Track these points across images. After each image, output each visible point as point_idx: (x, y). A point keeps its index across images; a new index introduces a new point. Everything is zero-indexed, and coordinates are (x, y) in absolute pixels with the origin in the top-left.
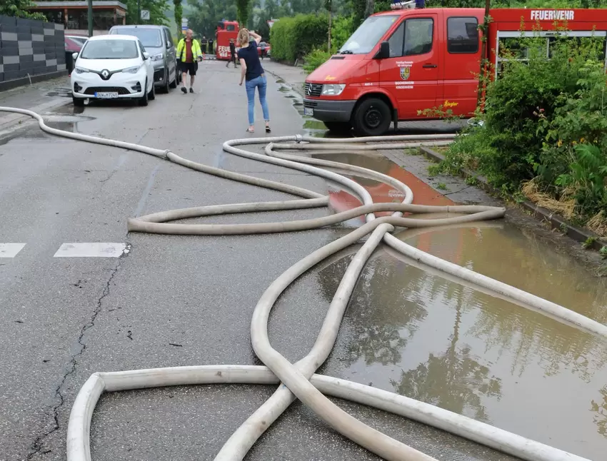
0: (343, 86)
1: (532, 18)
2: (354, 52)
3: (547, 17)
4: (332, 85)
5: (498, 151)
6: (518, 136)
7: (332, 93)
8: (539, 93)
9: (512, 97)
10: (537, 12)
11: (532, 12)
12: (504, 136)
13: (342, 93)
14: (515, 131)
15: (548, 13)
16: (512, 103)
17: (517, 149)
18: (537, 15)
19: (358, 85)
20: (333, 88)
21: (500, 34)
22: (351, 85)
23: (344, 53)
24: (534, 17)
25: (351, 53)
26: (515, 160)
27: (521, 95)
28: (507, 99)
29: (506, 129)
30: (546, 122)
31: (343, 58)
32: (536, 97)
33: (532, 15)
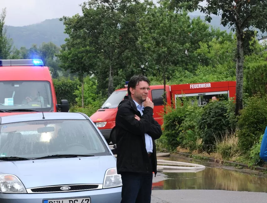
0: (106, 123)
1: (191, 88)
2: (109, 108)
3: (198, 87)
4: (100, 123)
5: (168, 137)
6: (173, 132)
7: (101, 126)
8: (179, 118)
9: (170, 119)
10: (193, 85)
11: (191, 85)
12: (169, 132)
13: (105, 126)
14: (173, 130)
15: (198, 85)
16: (170, 121)
17: (174, 136)
18: (193, 86)
19: (112, 122)
20: (101, 124)
21: (176, 96)
22: (109, 122)
23: (104, 108)
24: (192, 87)
25: (108, 108)
26: (173, 140)
27: (173, 119)
28: (169, 120)
29: (170, 130)
30: (178, 125)
31: (104, 111)
32: (178, 119)
33: (191, 87)
